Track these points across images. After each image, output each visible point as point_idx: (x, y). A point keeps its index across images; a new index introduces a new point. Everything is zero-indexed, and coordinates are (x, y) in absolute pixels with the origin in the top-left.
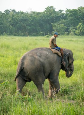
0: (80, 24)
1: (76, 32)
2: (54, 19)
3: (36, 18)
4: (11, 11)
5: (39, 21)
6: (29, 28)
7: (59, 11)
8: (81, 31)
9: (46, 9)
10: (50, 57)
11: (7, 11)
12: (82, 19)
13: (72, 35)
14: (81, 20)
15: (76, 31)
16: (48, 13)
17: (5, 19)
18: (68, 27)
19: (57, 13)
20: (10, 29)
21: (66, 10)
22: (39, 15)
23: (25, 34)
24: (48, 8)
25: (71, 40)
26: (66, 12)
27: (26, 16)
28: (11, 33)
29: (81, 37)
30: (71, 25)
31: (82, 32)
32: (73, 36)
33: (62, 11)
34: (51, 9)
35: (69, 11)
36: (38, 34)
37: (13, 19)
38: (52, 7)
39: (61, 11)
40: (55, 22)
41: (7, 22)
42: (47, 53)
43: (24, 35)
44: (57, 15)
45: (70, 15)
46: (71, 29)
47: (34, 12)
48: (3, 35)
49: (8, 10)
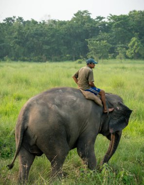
0: (134, 39)
1: (128, 53)
2: (90, 31)
3: (58, 31)
4: (15, 19)
5: (64, 36)
6: (47, 47)
7: (97, 19)
8: (136, 51)
9: (75, 15)
10: (79, 106)
11: (8, 19)
12: (137, 32)
13: (121, 58)
14: (136, 34)
15: (127, 51)
16: (80, 23)
17: (6, 34)
18: (114, 46)
19: (95, 21)
20: (16, 50)
21: (110, 16)
22: (64, 26)
23: (41, 58)
24: (79, 14)
25: (123, 68)
26: (109, 20)
27: (42, 27)
28: (17, 58)
29: (135, 61)
30: (119, 41)
31: (138, 52)
32: (123, 61)
33: (103, 18)
34: (84, 15)
35: (114, 17)
36: (63, 58)
37: (20, 34)
38: (85, 11)
39: (100, 18)
40: (91, 37)
41: (10, 38)
42: (75, 99)
43: (39, 60)
44: (93, 26)
45: (116, 25)
46: (118, 49)
47: (54, 22)
48: (4, 60)
49: (10, 19)
